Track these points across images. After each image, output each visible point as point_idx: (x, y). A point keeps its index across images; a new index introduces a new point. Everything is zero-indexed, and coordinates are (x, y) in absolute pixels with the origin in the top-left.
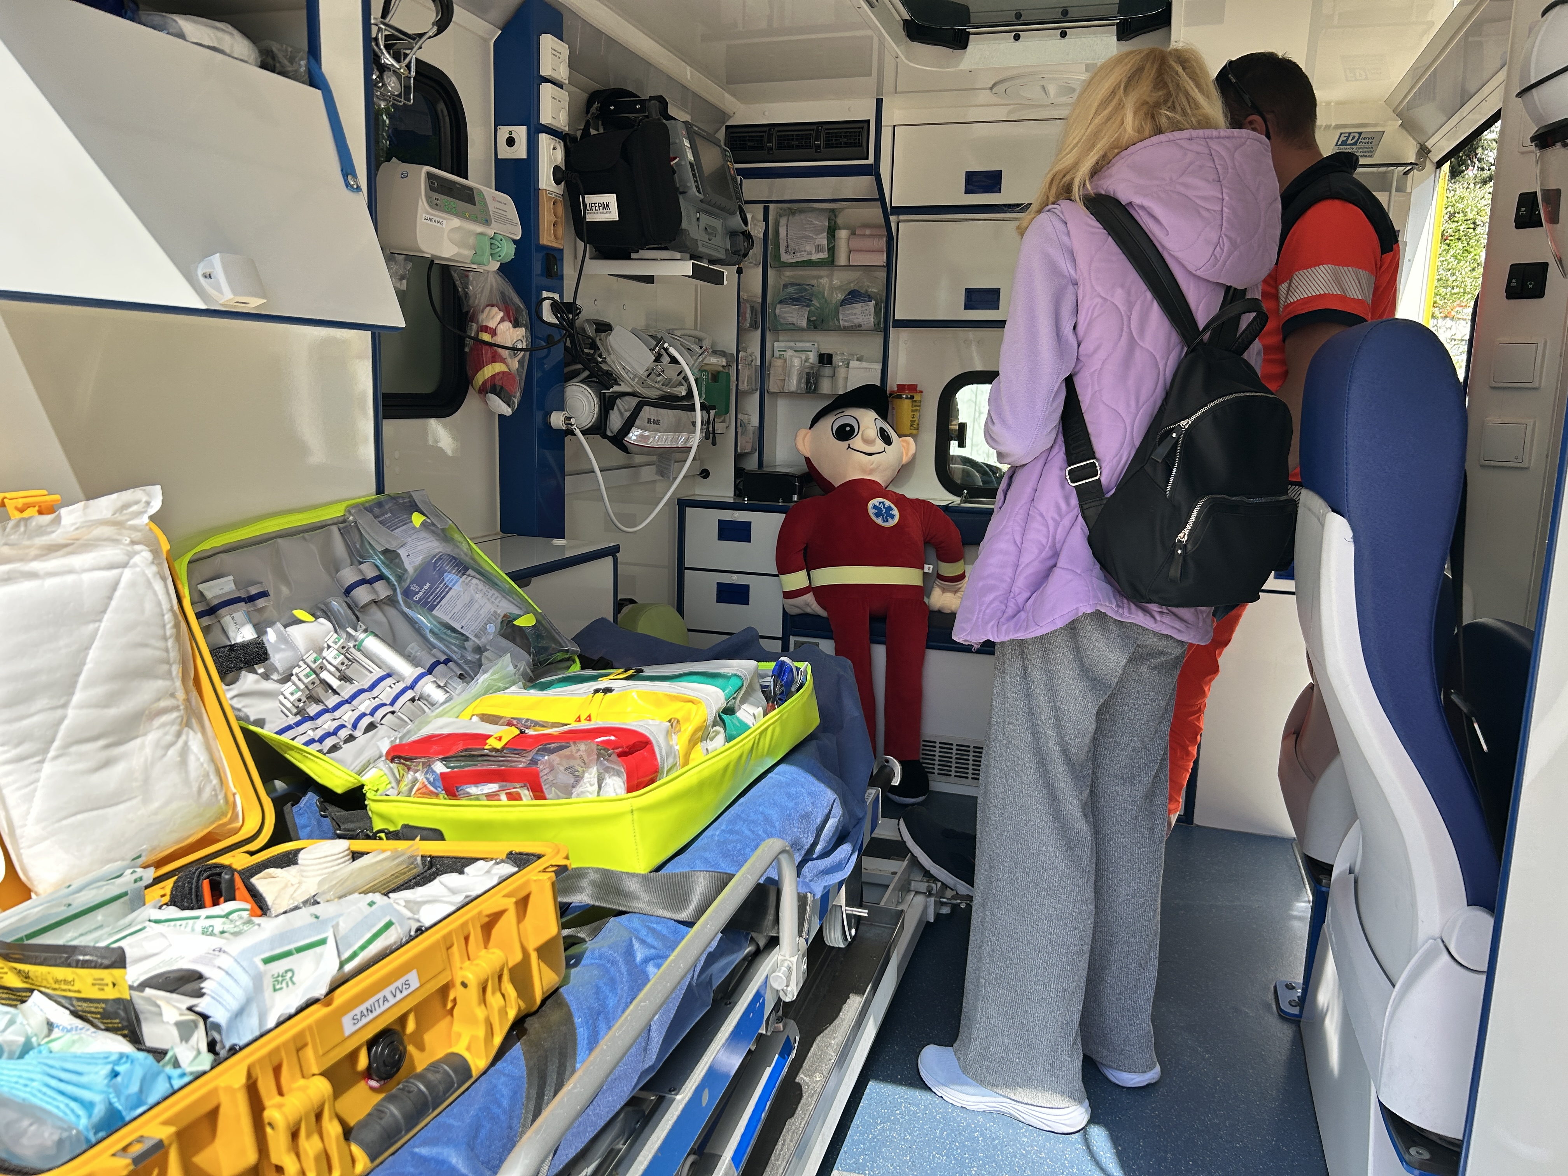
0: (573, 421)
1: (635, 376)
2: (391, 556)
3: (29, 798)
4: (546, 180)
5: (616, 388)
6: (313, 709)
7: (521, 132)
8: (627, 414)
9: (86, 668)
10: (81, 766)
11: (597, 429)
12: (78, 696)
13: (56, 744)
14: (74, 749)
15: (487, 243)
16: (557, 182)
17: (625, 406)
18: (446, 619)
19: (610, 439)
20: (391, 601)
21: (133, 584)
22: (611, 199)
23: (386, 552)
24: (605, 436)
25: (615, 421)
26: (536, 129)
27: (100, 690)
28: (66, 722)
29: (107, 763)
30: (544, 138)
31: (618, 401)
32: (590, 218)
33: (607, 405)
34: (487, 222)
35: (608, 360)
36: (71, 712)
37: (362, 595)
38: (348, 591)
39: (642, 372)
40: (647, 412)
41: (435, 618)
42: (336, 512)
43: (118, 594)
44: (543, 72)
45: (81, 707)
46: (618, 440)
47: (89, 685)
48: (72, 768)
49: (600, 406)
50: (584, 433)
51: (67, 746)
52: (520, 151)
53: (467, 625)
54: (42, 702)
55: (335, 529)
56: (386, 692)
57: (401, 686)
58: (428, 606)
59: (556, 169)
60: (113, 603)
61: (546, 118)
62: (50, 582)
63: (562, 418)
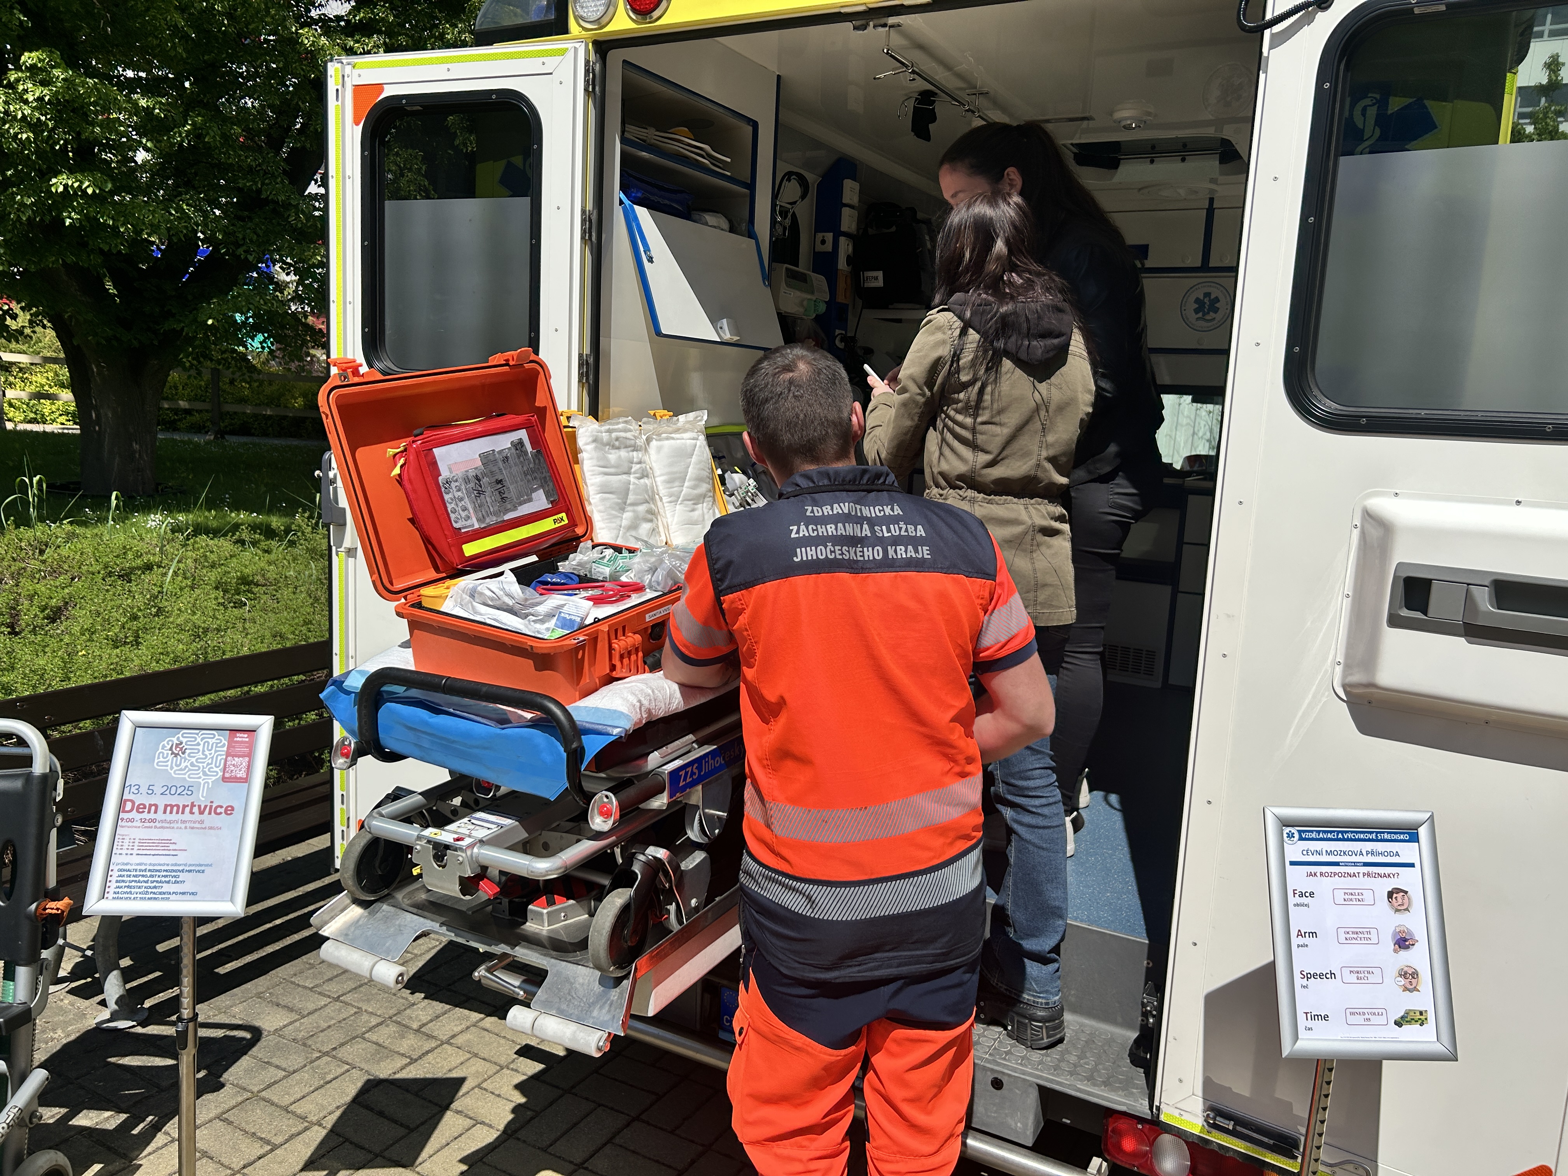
4: (842, 264)
7: (829, 236)
9: (688, 474)
10: (687, 509)
12: (686, 484)
13: (680, 499)
14: (685, 502)
15: (813, 303)
16: (848, 264)
21: (700, 447)
22: (880, 274)
26: (838, 234)
27: (692, 483)
28: (683, 492)
30: (842, 240)
32: (866, 285)
34: (812, 293)
36: (684, 489)
43: (696, 449)
44: (844, 201)
45: (687, 487)
47: (689, 480)
48: (684, 509)
51: (683, 500)
52: (829, 247)
54: (677, 484)
59: (848, 257)
60: (695, 453)
61: (844, 227)
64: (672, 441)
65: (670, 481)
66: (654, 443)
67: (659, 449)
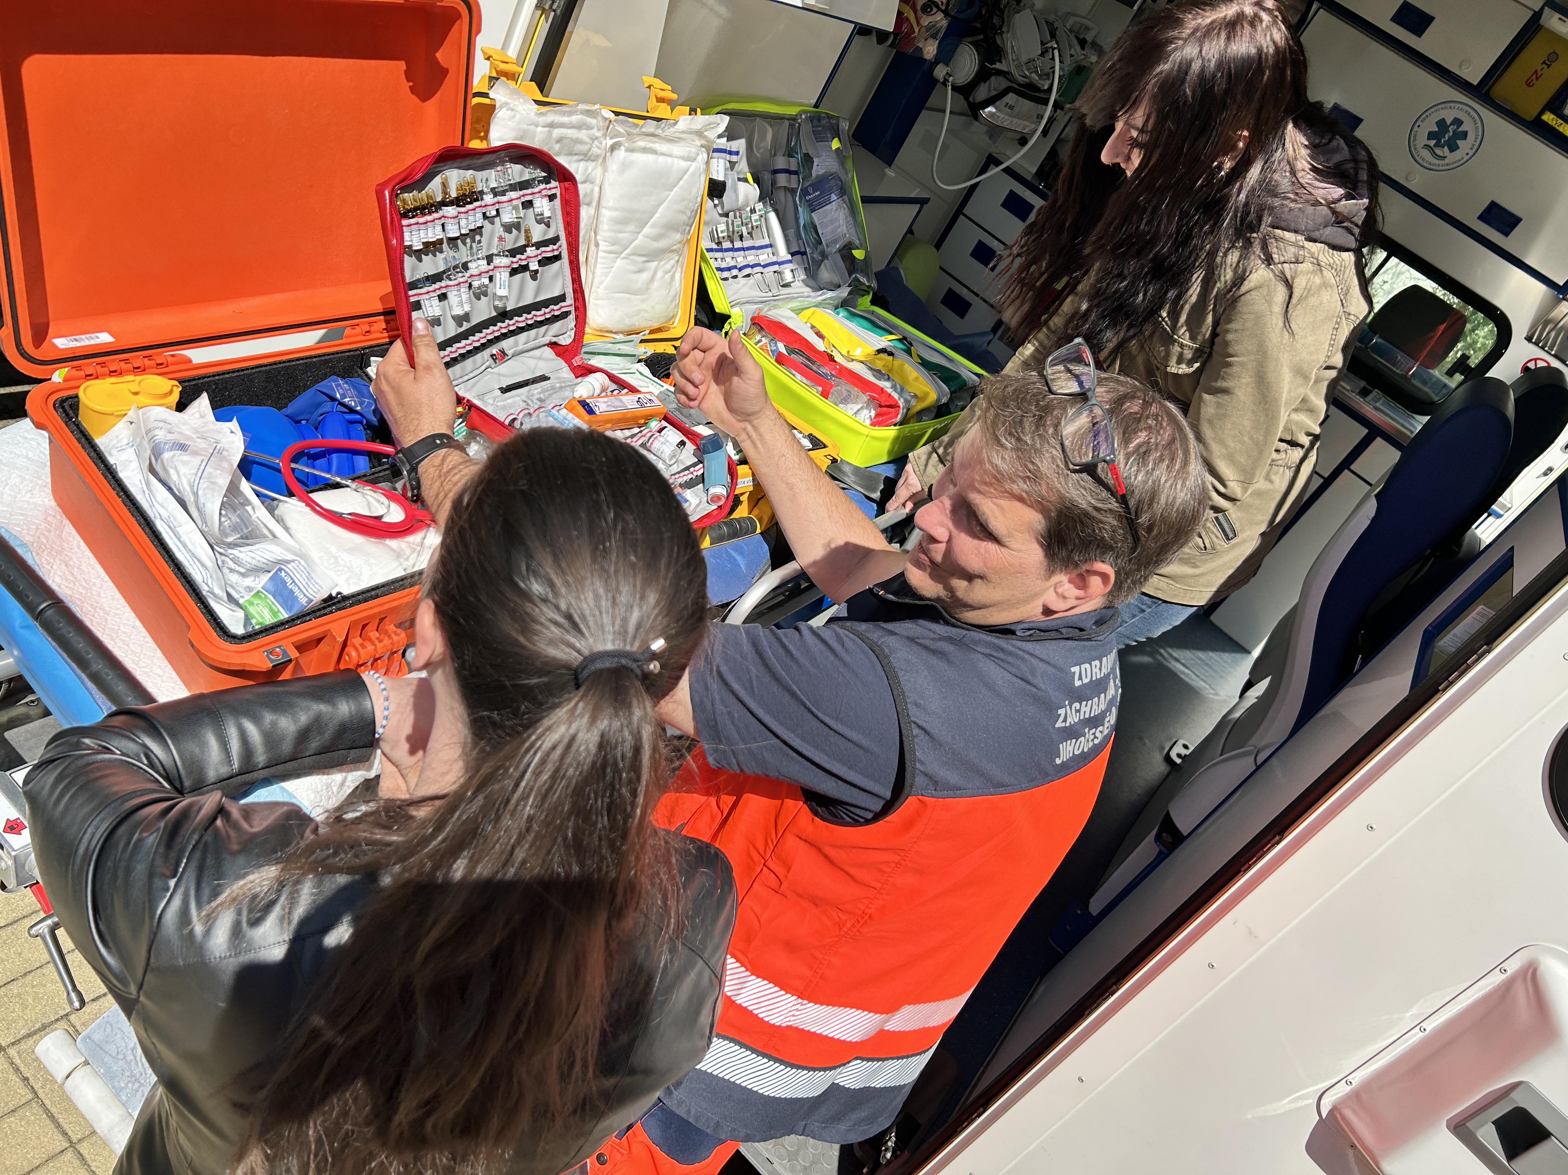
0: (951, 79)
1: (1017, 59)
2: (808, 160)
3: (606, 275)
5: (998, 66)
6: (727, 245)
8: (994, 93)
9: (657, 215)
10: (632, 268)
11: (964, 90)
12: (646, 230)
13: (627, 251)
14: (632, 257)
17: (997, 84)
18: (817, 222)
19: (969, 103)
20: (793, 191)
21: (693, 175)
23: (807, 155)
24: (966, 98)
25: (982, 93)
27: (655, 231)
28: (636, 242)
29: (640, 271)
31: (993, 78)
33: (983, 75)
35: (1005, 36)
36: (640, 237)
37: (782, 180)
38: (775, 172)
39: (1024, 59)
40: (1011, 98)
41: (811, 218)
42: (793, 111)
43: (686, 177)
45: (645, 236)
46: (975, 109)
47: (653, 226)
48: (629, 267)
49: (977, 73)
50: (954, 88)
51: (630, 255)
53: (826, 234)
54: (631, 227)
55: (787, 122)
56: (764, 257)
57: (774, 259)
58: (812, 207)
60: (681, 182)
62: (661, 158)
63: (944, 73)
64: (649, 158)
65: (622, 222)
66: (621, 153)
67: (625, 166)
